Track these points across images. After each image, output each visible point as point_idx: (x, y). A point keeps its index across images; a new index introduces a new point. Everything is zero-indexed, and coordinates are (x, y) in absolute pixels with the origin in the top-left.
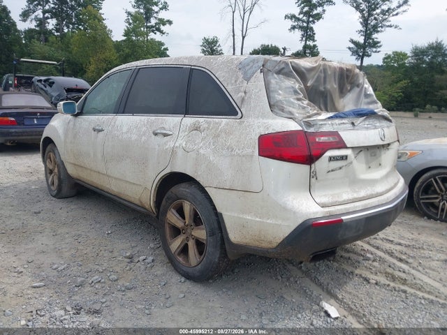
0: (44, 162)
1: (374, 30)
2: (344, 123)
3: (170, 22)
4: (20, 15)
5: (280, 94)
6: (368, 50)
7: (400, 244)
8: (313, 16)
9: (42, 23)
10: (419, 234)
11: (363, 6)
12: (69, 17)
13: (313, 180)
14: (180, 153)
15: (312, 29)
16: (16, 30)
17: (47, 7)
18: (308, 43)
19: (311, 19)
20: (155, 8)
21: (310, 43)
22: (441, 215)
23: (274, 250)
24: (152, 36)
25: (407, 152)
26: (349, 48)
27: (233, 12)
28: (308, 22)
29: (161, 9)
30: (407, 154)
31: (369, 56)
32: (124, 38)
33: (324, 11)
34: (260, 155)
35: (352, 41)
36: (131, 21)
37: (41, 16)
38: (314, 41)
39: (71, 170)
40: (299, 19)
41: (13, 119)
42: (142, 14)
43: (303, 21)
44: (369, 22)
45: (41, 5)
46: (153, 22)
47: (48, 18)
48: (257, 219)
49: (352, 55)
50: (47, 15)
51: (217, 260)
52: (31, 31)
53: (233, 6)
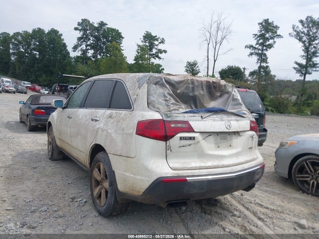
0: (48, 137)
1: (314, 55)
2: (194, 116)
3: (165, 52)
4: (72, 48)
5: (154, 97)
6: (309, 69)
7: (267, 208)
8: (266, 46)
9: (85, 52)
10: (288, 203)
11: (305, 38)
12: (101, 48)
13: (168, 152)
14: (100, 131)
15: (265, 55)
16: (69, 57)
17: (89, 43)
18: (262, 64)
19: (265, 48)
20: (156, 43)
21: (264, 65)
22: (312, 191)
23: (141, 197)
24: (153, 60)
25: (288, 142)
26: (294, 68)
27: (208, 44)
28: (262, 50)
29: (160, 43)
30: (288, 143)
31: (310, 74)
32: (135, 62)
33: (275, 42)
34: (136, 134)
35: (297, 63)
36: (139, 51)
37: (85, 48)
38: (267, 63)
39: (58, 143)
40: (255, 48)
41: (43, 111)
42: (147, 46)
43: (259, 50)
44: (310, 49)
45: (85, 42)
46: (154, 51)
47: (88, 49)
48: (132, 176)
49: (297, 73)
50: (88, 47)
51: (113, 203)
52: (78, 57)
53: (208, 40)
